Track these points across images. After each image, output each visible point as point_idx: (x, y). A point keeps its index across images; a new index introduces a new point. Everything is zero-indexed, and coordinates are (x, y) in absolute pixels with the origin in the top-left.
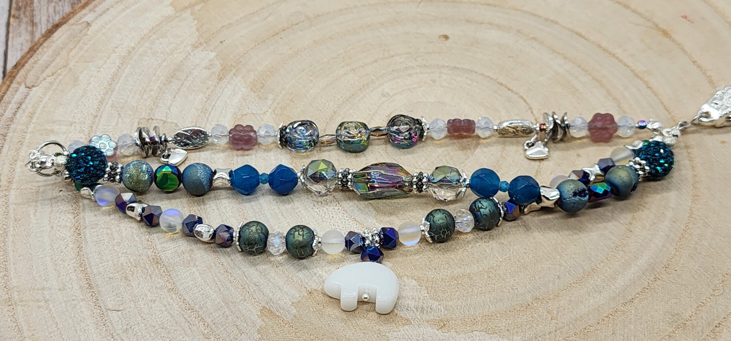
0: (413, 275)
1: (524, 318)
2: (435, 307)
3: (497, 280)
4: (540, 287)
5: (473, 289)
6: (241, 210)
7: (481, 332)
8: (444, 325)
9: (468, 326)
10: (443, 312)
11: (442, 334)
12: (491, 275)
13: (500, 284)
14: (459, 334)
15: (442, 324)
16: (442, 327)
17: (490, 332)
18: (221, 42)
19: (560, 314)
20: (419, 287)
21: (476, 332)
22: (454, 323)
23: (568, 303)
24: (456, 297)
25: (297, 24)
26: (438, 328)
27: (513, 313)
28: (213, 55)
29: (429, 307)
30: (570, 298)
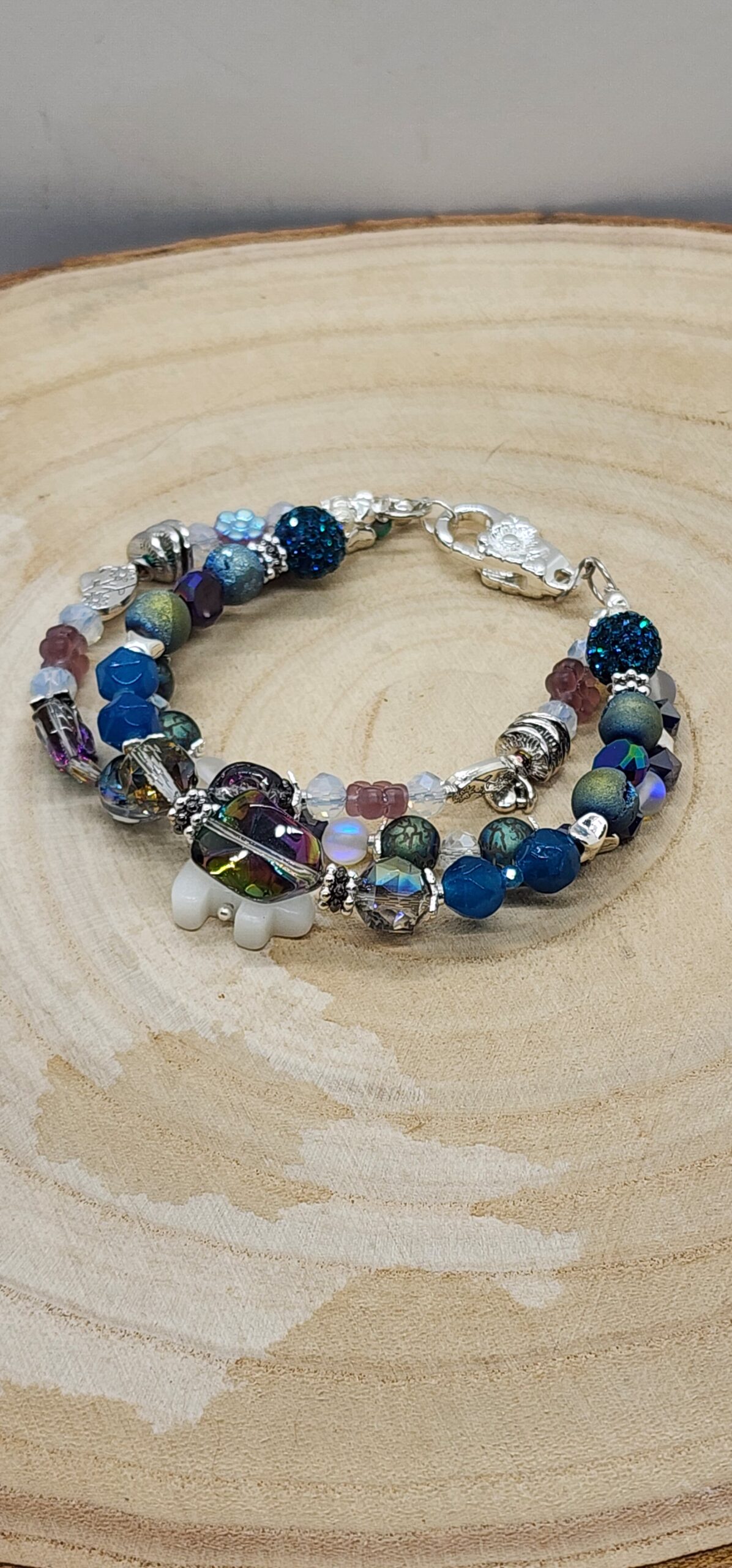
0: (374, 1022)
1: (585, 1127)
2: (407, 1089)
3: (545, 1050)
4: (631, 1072)
5: (492, 1062)
6: (36, 859)
7: (492, 1147)
8: (420, 1126)
9: (469, 1131)
10: (421, 1101)
11: (413, 1142)
12: (534, 1038)
13: (550, 1058)
14: (446, 1147)
15: (416, 1124)
16: (416, 1129)
17: (509, 1149)
18: (41, 497)
19: (659, 1126)
20: (382, 1049)
21: (481, 1145)
22: (440, 1124)
23: (681, 1107)
24: (453, 1073)
25: (213, 474)
26: (406, 1130)
27: (565, 1116)
28: (18, 523)
29: (396, 1090)
30: (686, 1099)
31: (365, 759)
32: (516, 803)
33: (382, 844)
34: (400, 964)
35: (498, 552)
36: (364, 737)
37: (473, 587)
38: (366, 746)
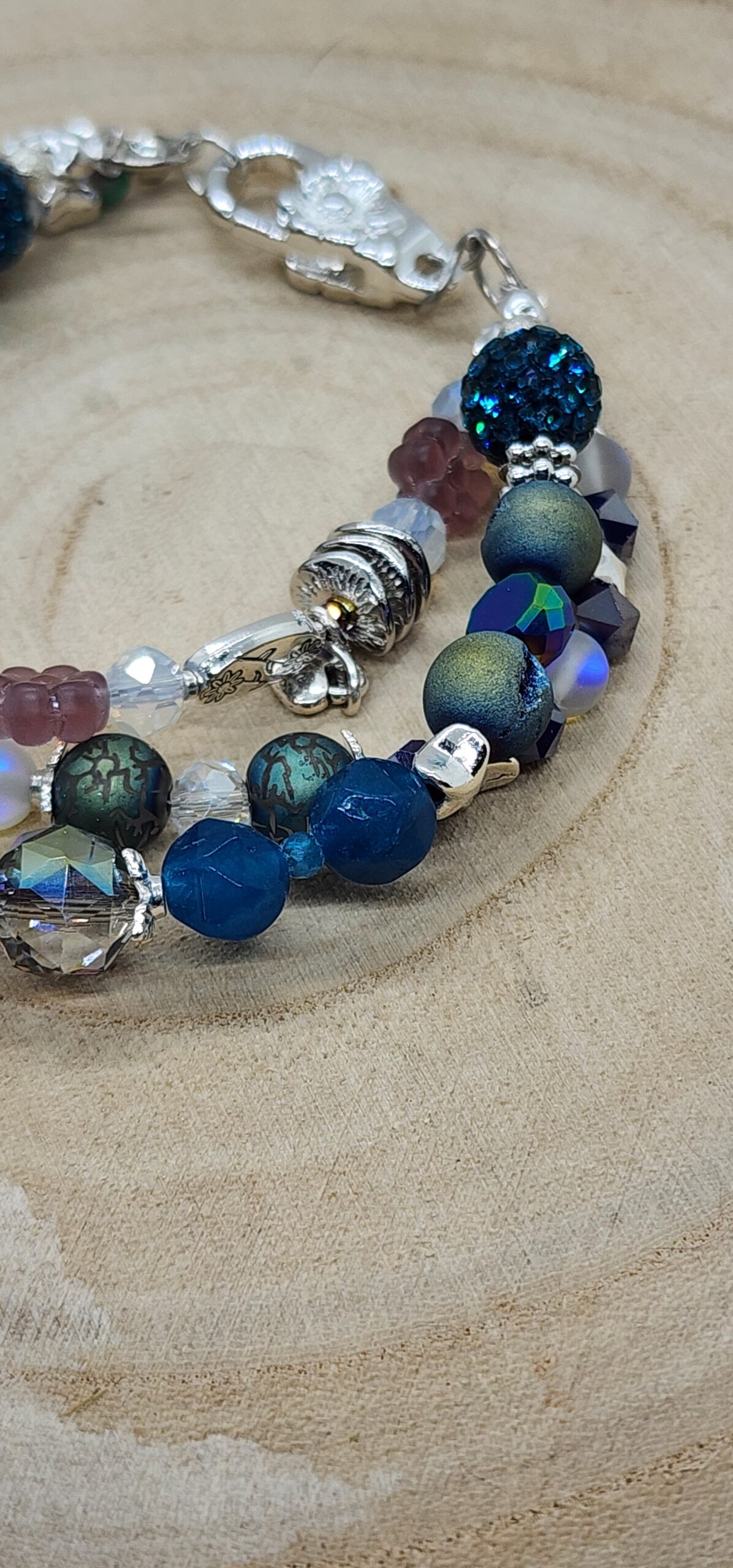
0: (22, 1163)
1: (436, 1388)
2: (75, 1312)
3: (360, 1213)
4: (531, 1256)
5: (252, 1244)
7: (242, 1442)
8: (96, 1397)
9: (195, 1406)
10: (104, 1337)
11: (77, 1436)
12: (341, 1188)
13: (371, 1232)
14: (145, 1444)
15: (86, 1393)
16: (85, 1405)
17: (277, 1444)
19: (587, 1379)
20: (33, 1221)
21: (219, 1437)
22: (138, 1390)
23: (631, 1334)
24: (173, 1273)
26: (65, 1409)
27: (394, 1364)
29: (52, 1316)
30: (641, 1314)
31: (52, 617)
32: (328, 696)
33: (53, 792)
34: (83, 1032)
35: (309, 225)
36: (53, 572)
37: (269, 290)
38: (56, 590)
